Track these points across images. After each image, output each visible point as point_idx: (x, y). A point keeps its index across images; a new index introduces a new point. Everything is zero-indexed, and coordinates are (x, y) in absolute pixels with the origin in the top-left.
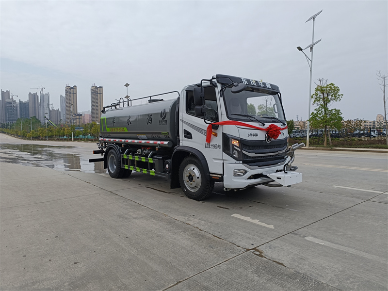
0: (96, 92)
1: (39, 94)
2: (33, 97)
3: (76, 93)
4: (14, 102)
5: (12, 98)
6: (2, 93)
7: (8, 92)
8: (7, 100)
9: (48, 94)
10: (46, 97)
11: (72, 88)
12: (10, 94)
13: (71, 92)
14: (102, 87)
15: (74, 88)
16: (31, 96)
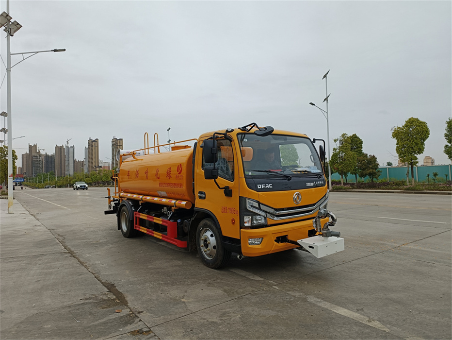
0: (117, 144)
1: (64, 147)
2: (59, 149)
3: (98, 146)
4: (40, 155)
5: (39, 152)
6: (29, 147)
7: (35, 146)
8: (33, 154)
9: (73, 147)
10: (71, 150)
11: (94, 141)
12: (38, 148)
13: (93, 145)
14: (121, 140)
15: (96, 141)
16: (57, 148)
